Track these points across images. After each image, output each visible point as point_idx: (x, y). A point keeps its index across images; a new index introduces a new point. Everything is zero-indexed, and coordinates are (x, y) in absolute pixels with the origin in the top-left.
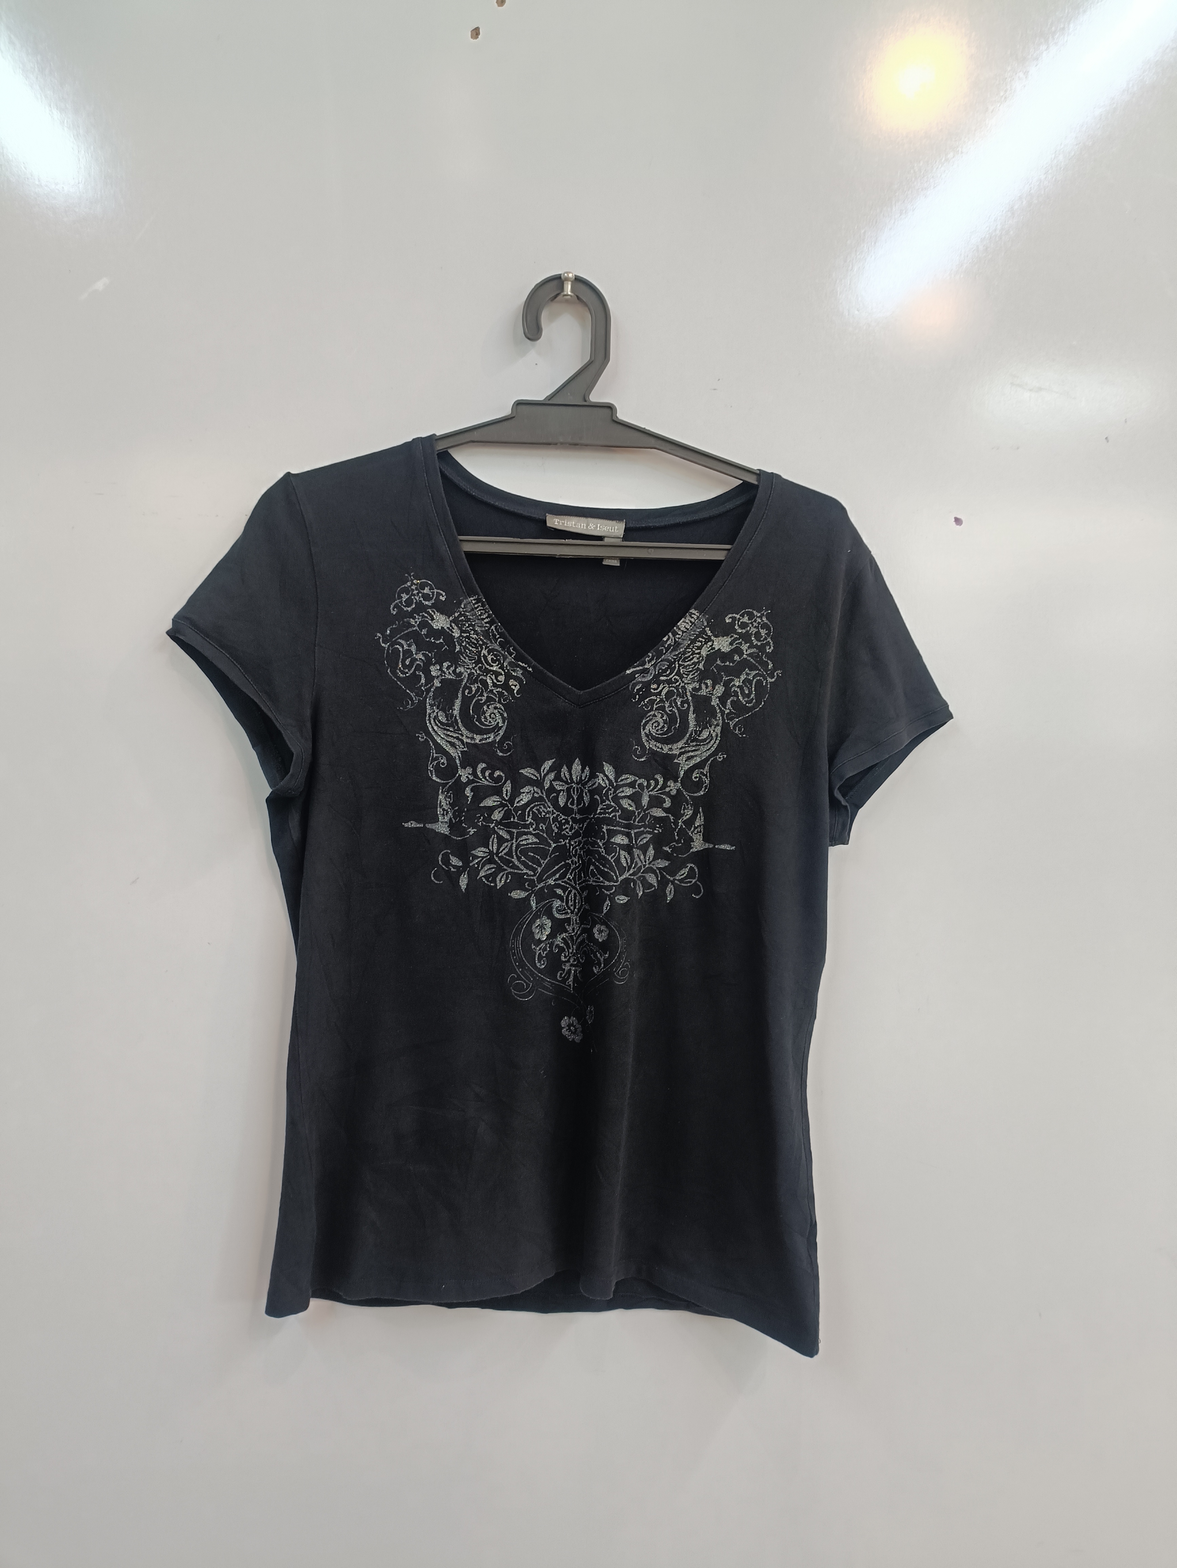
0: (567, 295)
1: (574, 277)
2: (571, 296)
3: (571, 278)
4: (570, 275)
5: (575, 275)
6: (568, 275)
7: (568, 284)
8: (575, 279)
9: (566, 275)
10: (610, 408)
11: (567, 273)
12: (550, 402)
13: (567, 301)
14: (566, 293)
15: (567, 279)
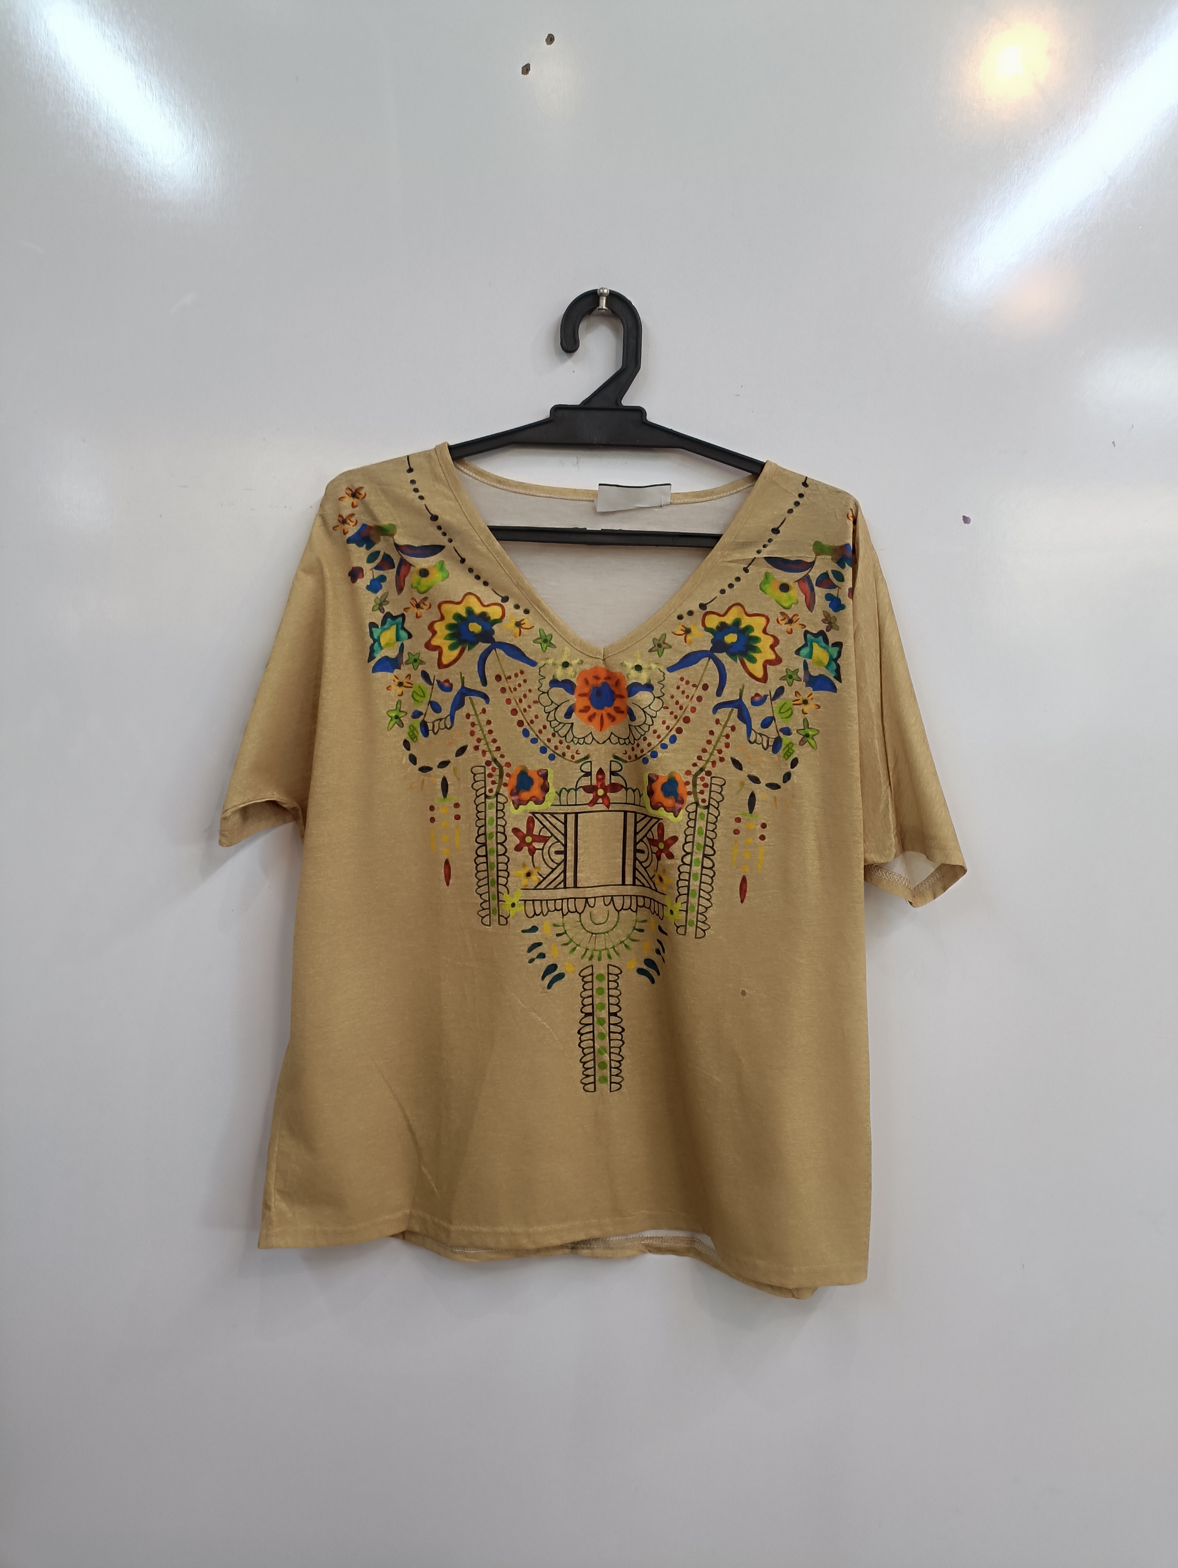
0: (603, 309)
1: (609, 292)
2: (606, 310)
3: (606, 294)
4: (605, 291)
5: (610, 290)
6: (603, 291)
7: (603, 299)
8: (610, 293)
9: (601, 290)
10: (640, 412)
11: (602, 288)
12: (586, 406)
13: (603, 315)
14: (600, 307)
15: (602, 294)
